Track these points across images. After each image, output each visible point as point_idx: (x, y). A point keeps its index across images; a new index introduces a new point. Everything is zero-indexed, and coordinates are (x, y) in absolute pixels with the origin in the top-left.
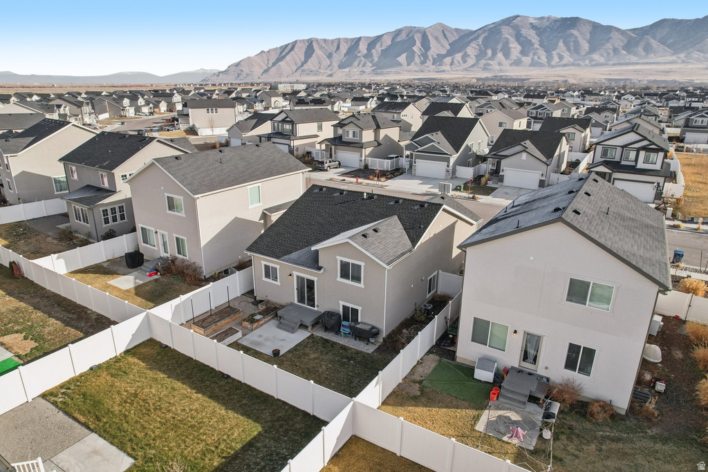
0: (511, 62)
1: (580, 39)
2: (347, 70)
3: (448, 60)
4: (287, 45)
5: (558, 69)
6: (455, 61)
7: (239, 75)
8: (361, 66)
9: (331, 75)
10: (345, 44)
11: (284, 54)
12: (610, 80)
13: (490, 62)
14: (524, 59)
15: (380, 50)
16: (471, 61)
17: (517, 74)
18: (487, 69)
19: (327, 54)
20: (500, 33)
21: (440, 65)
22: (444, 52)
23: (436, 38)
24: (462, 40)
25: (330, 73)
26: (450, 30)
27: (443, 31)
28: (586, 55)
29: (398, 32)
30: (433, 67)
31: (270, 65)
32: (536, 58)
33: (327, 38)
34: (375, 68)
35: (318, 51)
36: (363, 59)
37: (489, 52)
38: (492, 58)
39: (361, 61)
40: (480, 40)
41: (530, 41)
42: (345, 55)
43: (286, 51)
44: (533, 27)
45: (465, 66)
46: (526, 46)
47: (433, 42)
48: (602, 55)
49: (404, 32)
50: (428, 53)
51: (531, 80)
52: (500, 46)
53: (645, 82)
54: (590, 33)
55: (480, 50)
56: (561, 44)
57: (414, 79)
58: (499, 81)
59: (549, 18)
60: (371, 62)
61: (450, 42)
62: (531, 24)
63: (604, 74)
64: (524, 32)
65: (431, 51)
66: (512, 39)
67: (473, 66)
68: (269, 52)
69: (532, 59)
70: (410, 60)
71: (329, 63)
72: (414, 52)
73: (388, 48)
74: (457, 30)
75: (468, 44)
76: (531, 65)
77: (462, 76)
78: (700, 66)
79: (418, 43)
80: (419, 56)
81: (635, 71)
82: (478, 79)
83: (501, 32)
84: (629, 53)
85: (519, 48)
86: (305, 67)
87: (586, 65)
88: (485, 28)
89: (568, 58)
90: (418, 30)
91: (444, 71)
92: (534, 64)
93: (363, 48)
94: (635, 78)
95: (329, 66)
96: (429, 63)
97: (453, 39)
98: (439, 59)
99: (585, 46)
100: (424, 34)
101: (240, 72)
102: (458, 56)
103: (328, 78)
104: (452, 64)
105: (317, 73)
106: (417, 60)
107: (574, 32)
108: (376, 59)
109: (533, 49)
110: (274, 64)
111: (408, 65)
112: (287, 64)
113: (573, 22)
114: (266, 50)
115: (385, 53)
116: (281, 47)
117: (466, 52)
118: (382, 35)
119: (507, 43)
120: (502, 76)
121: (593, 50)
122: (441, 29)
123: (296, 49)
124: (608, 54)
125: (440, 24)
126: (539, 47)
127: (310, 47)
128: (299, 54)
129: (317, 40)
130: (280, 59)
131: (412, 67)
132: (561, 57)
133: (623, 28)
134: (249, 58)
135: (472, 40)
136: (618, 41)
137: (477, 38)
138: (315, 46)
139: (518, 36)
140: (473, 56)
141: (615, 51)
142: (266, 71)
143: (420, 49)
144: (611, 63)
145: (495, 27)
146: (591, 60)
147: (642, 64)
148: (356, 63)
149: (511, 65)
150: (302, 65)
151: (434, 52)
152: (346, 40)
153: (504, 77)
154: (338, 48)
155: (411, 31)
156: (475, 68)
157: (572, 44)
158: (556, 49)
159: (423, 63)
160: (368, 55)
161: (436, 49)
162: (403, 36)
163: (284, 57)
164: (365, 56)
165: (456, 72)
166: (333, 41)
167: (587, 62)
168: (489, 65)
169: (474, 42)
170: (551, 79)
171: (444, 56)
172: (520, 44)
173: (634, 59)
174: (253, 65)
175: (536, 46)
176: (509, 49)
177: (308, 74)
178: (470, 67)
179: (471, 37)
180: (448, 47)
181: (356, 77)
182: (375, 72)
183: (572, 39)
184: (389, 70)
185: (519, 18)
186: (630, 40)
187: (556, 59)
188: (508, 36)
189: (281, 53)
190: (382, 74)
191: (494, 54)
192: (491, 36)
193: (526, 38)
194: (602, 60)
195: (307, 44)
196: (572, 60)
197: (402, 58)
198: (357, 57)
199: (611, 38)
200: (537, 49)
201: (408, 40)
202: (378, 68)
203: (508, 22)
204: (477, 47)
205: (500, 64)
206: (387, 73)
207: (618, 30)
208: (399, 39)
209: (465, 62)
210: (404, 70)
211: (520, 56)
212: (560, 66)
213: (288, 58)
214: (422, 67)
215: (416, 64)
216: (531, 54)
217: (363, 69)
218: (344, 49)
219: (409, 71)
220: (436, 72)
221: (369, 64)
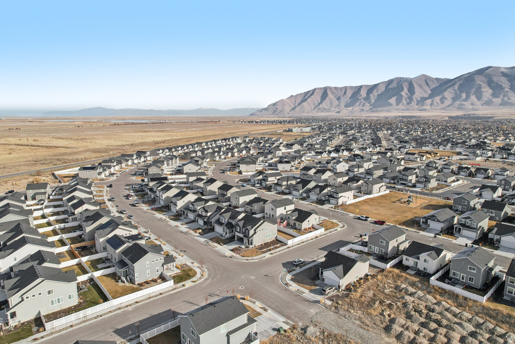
0: (482, 103)
2: (351, 108)
3: (429, 102)
4: (309, 92)
6: (435, 102)
7: (275, 111)
8: (361, 105)
9: (338, 112)
10: (350, 91)
11: (306, 97)
13: (464, 103)
14: (494, 100)
15: (376, 94)
16: (447, 103)
17: (484, 113)
18: (461, 108)
19: (337, 97)
20: (474, 80)
21: (422, 105)
22: (426, 95)
23: (420, 86)
24: (441, 87)
25: (338, 110)
26: (432, 79)
27: (426, 80)
29: (391, 82)
30: (417, 107)
31: (297, 105)
32: (506, 99)
33: (337, 86)
34: (371, 107)
35: (330, 95)
36: (363, 101)
37: (464, 95)
38: (466, 100)
39: (361, 102)
40: (456, 87)
41: (501, 86)
42: (350, 98)
43: (308, 95)
44: (504, 74)
45: (443, 106)
46: (497, 89)
47: (417, 89)
49: (395, 81)
50: (413, 97)
52: (473, 90)
55: (456, 93)
57: (399, 117)
58: (467, 118)
60: (369, 103)
61: (431, 88)
62: (502, 72)
64: (495, 79)
65: (415, 95)
66: (484, 85)
67: (449, 106)
68: (296, 96)
69: (502, 100)
70: (399, 101)
71: (338, 103)
72: (402, 96)
73: (381, 94)
74: (437, 79)
75: (446, 90)
76: (501, 105)
77: (438, 114)
79: (406, 90)
80: (406, 99)
82: (450, 117)
85: (490, 91)
86: (321, 106)
88: (461, 77)
90: (406, 80)
91: (425, 110)
92: (503, 104)
93: (363, 93)
95: (338, 105)
96: (414, 104)
97: (434, 86)
98: (422, 101)
100: (410, 83)
101: (275, 109)
102: (437, 99)
103: (336, 114)
104: (431, 105)
105: (329, 111)
106: (404, 101)
108: (373, 101)
109: (504, 92)
110: (299, 104)
111: (397, 105)
112: (308, 104)
114: (294, 95)
116: (305, 93)
117: (444, 96)
118: (378, 84)
119: (480, 87)
120: (471, 115)
122: (424, 79)
123: (315, 94)
125: (424, 75)
126: (509, 90)
127: (325, 92)
128: (317, 97)
129: (330, 88)
130: (304, 100)
131: (400, 106)
134: (282, 100)
135: (450, 86)
137: (453, 85)
138: (329, 92)
139: (490, 83)
140: (449, 99)
142: (293, 109)
143: (407, 94)
145: (469, 76)
148: (357, 104)
149: (482, 105)
150: (319, 105)
151: (418, 96)
152: (351, 88)
154: (345, 93)
155: (400, 81)
156: (451, 108)
159: (408, 104)
160: (367, 98)
161: (419, 93)
162: (394, 85)
163: (306, 99)
164: (365, 99)
165: (435, 111)
166: (341, 88)
168: (463, 105)
169: (451, 88)
171: (426, 99)
172: (491, 88)
174: (284, 105)
175: (506, 89)
176: (481, 93)
177: (322, 111)
178: (446, 107)
179: (448, 85)
180: (430, 92)
181: (357, 114)
182: (371, 110)
184: (382, 109)
185: (491, 69)
188: (481, 83)
189: (305, 96)
190: (376, 111)
191: (468, 96)
192: (467, 83)
193: (497, 83)
195: (323, 91)
197: (393, 100)
198: (358, 99)
200: (507, 92)
201: (398, 86)
202: (375, 107)
203: (481, 72)
204: (454, 92)
205: (472, 104)
206: (381, 111)
209: (442, 103)
210: (394, 109)
211: (491, 97)
213: (309, 100)
214: (408, 107)
215: (403, 104)
216: (502, 96)
217: (362, 108)
218: (349, 94)
219: (397, 110)
220: (419, 110)
221: (367, 104)
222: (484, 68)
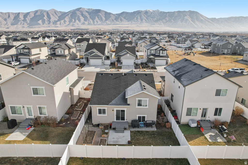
0: (81, 23)
1: (102, 16)
2: (16, 26)
3: (59, 23)
5: (97, 26)
6: (61, 23)
8: (22, 24)
10: (13, 15)
12: (113, 29)
14: (85, 22)
15: (29, 18)
16: (67, 23)
17: (85, 27)
18: (73, 26)
19: (4, 19)
21: (55, 24)
22: (57, 20)
23: (53, 15)
24: (63, 16)
25: (7, 27)
26: (58, 12)
28: (104, 21)
29: (36, 12)
30: (53, 25)
33: (2, 12)
34: (28, 25)
36: (22, 22)
37: (73, 20)
40: (69, 16)
41: (87, 16)
42: (13, 20)
44: (87, 12)
45: (65, 25)
46: (85, 17)
47: (51, 16)
48: (109, 22)
49: (39, 12)
50: (50, 20)
51: (89, 30)
52: (77, 18)
53: (123, 30)
54: (105, 14)
55: (70, 19)
56: (96, 18)
57: (47, 30)
58: (79, 30)
59: (91, 9)
60: (27, 23)
61: (58, 16)
62: (86, 11)
63: (111, 27)
64: (84, 13)
65: (51, 19)
66: (80, 16)
67: (68, 25)
69: (88, 22)
71: (6, 23)
72: (44, 20)
73: (33, 18)
74: (60, 12)
75: (65, 17)
77: (65, 28)
78: (135, 25)
79: (46, 16)
80: (47, 21)
81: (119, 26)
82: (71, 30)
83: (76, 13)
84: (117, 21)
85: (83, 19)
87: (105, 25)
88: (70, 12)
89: (99, 22)
90: (45, 11)
91: (58, 27)
92: (89, 24)
93: (21, 17)
94: (120, 29)
95: (6, 24)
96: (51, 24)
97: (59, 15)
98: (55, 23)
99: (104, 18)
100: (47, 13)
102: (62, 21)
103: (6, 29)
104: (60, 24)
106: (46, 22)
107: (100, 14)
108: (29, 22)
109: (88, 19)
111: (43, 24)
113: (99, 11)
115: (32, 19)
117: (65, 20)
119: (79, 17)
120: (79, 28)
121: (106, 20)
122: (54, 11)
124: (111, 21)
125: (53, 9)
126: (90, 18)
131: (45, 25)
132: (97, 22)
133: (114, 14)
135: (67, 16)
136: (113, 18)
137: (68, 15)
139: (82, 15)
140: (67, 21)
141: (113, 20)
143: (47, 18)
144: (112, 24)
145: (74, 11)
146: (106, 23)
147: (121, 24)
148: (19, 23)
149: (82, 24)
152: (13, 13)
153: (80, 29)
154: (9, 17)
155: (42, 11)
157: (100, 18)
158: (95, 19)
159: (49, 24)
160: (25, 20)
161: (53, 19)
162: (38, 13)
164: (23, 21)
165: (62, 27)
166: (6, 13)
167: (105, 24)
168: (74, 24)
170: (96, 29)
171: (57, 21)
172: (83, 17)
173: (118, 23)
176: (80, 19)
178: (67, 25)
180: (58, 18)
181: (21, 29)
182: (29, 27)
183: (100, 16)
184: (35, 26)
185: (82, 9)
186: (116, 17)
187: (96, 23)
190: (32, 28)
191: (75, 21)
192: (73, 15)
193: (85, 15)
194: (109, 23)
196: (101, 23)
197: (40, 22)
198: (19, 21)
199: (111, 16)
200: (89, 19)
201: (41, 14)
202: (30, 25)
203: (78, 9)
204: (69, 18)
205: (78, 24)
206: (34, 27)
207: (112, 14)
208: (37, 14)
209: (65, 23)
210: (42, 26)
212: (97, 25)
214: (49, 25)
215: (46, 24)
216: (88, 21)
217: (23, 26)
218: (12, 17)
219: (44, 27)
220: (55, 27)
221: (26, 24)
222: (79, 8)
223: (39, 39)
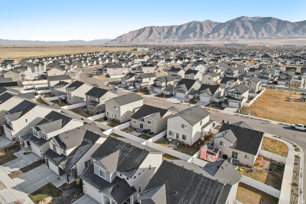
1: (272, 27)
2: (167, 40)
3: (211, 36)
4: (141, 29)
5: (261, 40)
6: (215, 36)
7: (121, 41)
8: (173, 38)
9: (160, 42)
10: (167, 29)
11: (140, 32)
12: (285, 45)
13: (230, 37)
14: (245, 35)
15: (181, 31)
16: (222, 36)
17: (242, 42)
18: (229, 40)
19: (159, 33)
21: (207, 38)
22: (210, 32)
23: (207, 26)
24: (218, 27)
25: (159, 41)
26: (213, 23)
27: (210, 23)
28: (274, 34)
29: (190, 23)
30: (205, 39)
31: (134, 37)
32: (251, 35)
34: (179, 39)
35: (155, 31)
36: (174, 35)
37: (230, 33)
38: (230, 35)
39: (173, 36)
40: (226, 27)
41: (249, 27)
42: (167, 33)
43: (141, 31)
44: (250, 21)
45: (219, 38)
46: (246, 29)
47: (205, 28)
48: (282, 34)
49: (192, 23)
50: (203, 33)
51: (248, 45)
52: (235, 30)
53: (302, 46)
54: (277, 24)
56: (263, 29)
57: (196, 44)
58: (234, 45)
59: (257, 18)
60: (178, 36)
61: (213, 28)
62: (249, 20)
63: (282, 43)
64: (246, 23)
65: (204, 32)
66: (240, 27)
67: (222, 38)
68: (134, 32)
69: (249, 36)
70: (195, 36)
71: (159, 37)
72: (196, 32)
73: (185, 30)
74: (216, 23)
75: (220, 29)
76: (249, 38)
77: (218, 43)
79: (198, 29)
80: (199, 34)
81: (297, 41)
82: (224, 45)
83: (235, 23)
84: (295, 33)
85: (244, 31)
86: (149, 38)
87: (274, 38)
88: (228, 22)
89: (266, 35)
90: (199, 23)
91: (209, 41)
92: (250, 38)
93: (174, 30)
94: (296, 44)
95: (159, 38)
96: (203, 37)
97: (214, 27)
98: (207, 35)
99: (274, 30)
100: (201, 24)
101: (121, 40)
102: (216, 34)
103: (158, 43)
104: (213, 37)
105: (154, 41)
106: (198, 36)
107: (269, 24)
108: (180, 35)
109: (250, 31)
110: (136, 37)
111: (194, 38)
112: (141, 37)
113: (269, 19)
114: (133, 31)
115: (184, 32)
116: (139, 30)
117: (219, 33)
118: (183, 25)
119: (238, 28)
120: (235, 43)
121: (277, 32)
122: (209, 22)
123: (145, 30)
124: (285, 33)
125: (209, 20)
126: (252, 30)
127: (151, 30)
128: (147, 33)
129: (154, 27)
130: (139, 35)
131: (195, 39)
132: (263, 35)
133: (292, 22)
134: (125, 34)
135: (223, 27)
136: (290, 28)
137: (225, 26)
138: (154, 29)
139: (243, 26)
140: (222, 34)
141: (289, 32)
142: (132, 40)
143: (199, 31)
144: (286, 37)
145: (233, 21)
146: (277, 36)
147: (301, 38)
148: (171, 37)
149: (240, 38)
150: (148, 37)
151: (205, 32)
152: (167, 27)
153: (236, 44)
154: (163, 30)
155: (195, 23)
156: (223, 39)
157: (268, 29)
158: (260, 31)
159: (200, 37)
160: (176, 34)
161: (206, 31)
162: (192, 25)
163: (140, 34)
165: (215, 41)
166: (161, 27)
167: (275, 37)
168: (230, 38)
169: (223, 28)
170: (257, 45)
171: (210, 34)
172: (244, 29)
173: (297, 36)
174: (127, 37)
175: (251, 30)
176: (239, 31)
177: (150, 41)
178: (221, 39)
179: (222, 26)
180: (212, 30)
181: (171, 43)
182: (179, 41)
183: (268, 27)
185: (244, 18)
186: (296, 27)
187: (260, 35)
188: (239, 26)
189: (139, 32)
190: (182, 41)
191: (232, 33)
192: (231, 25)
193: (247, 26)
194: (282, 36)
195: (150, 28)
196: (268, 36)
197: (191, 35)
198: (171, 34)
199: (286, 26)
200: (252, 31)
201: (194, 27)
202: (181, 39)
203: (239, 19)
204: (225, 30)
205: (235, 38)
206: (184, 41)
207: (290, 23)
208: (190, 26)
209: (219, 37)
210: (192, 40)
211: (244, 34)
212: (262, 39)
213: (142, 34)
214: (200, 39)
215: (197, 37)
216: (249, 33)
217: (174, 39)
218: (166, 30)
219: (194, 41)
220: (206, 41)
221: (177, 37)
222: (240, 17)
223: (172, 61)
